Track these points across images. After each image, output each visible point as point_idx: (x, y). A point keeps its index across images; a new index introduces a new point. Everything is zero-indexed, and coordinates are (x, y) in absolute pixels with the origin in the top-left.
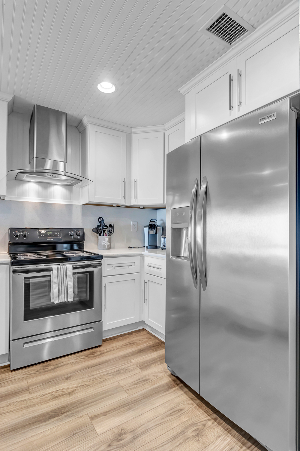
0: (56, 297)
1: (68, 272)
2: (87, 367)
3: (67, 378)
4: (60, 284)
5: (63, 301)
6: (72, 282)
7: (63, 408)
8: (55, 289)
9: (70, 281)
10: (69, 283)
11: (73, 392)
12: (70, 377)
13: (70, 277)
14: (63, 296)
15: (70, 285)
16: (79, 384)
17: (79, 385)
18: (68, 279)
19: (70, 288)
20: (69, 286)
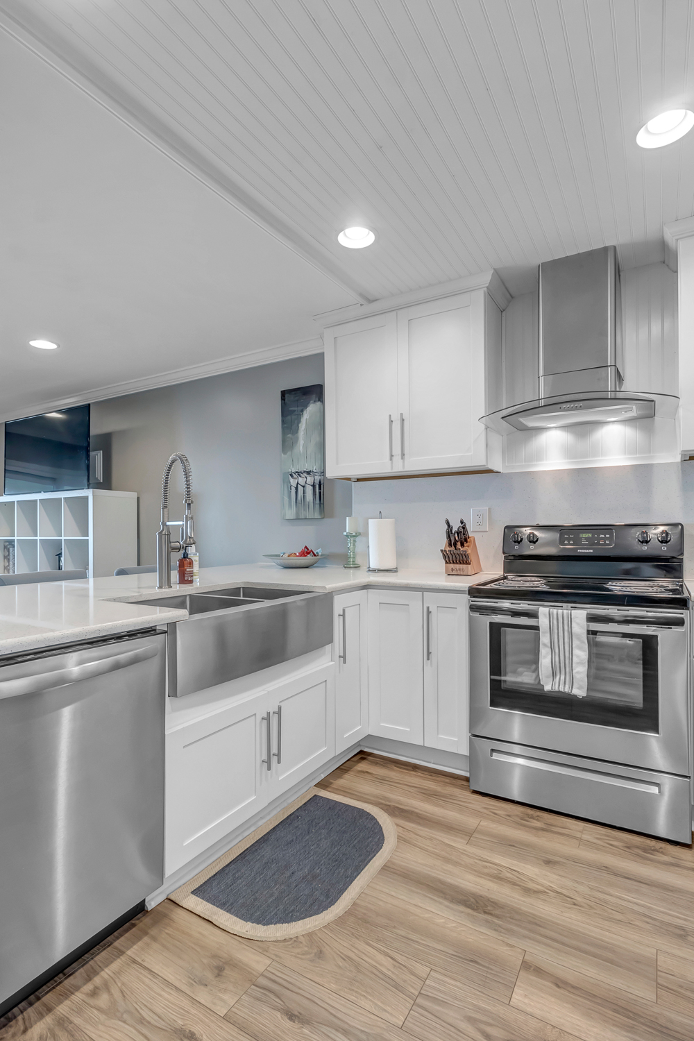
0: (548, 677)
1: (574, 625)
2: (606, 868)
3: (548, 862)
4: (557, 651)
5: (562, 690)
6: (584, 651)
7: (495, 904)
8: (545, 657)
9: (580, 648)
10: (576, 652)
11: (537, 892)
12: (556, 863)
13: (579, 639)
14: (563, 677)
15: (578, 656)
16: (562, 888)
17: (559, 890)
18: (575, 643)
19: (578, 663)
20: (575, 659)
